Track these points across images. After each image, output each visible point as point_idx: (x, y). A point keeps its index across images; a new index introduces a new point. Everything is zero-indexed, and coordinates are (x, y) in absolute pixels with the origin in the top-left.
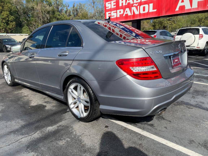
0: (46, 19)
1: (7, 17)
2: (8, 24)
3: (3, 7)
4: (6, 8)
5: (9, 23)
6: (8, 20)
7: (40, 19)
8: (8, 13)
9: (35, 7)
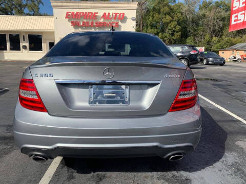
0: (217, 28)
1: (175, 27)
2: (173, 34)
3: (173, 17)
4: (175, 18)
5: (175, 33)
6: (174, 31)
7: (210, 28)
8: (176, 23)
9: (207, 14)
